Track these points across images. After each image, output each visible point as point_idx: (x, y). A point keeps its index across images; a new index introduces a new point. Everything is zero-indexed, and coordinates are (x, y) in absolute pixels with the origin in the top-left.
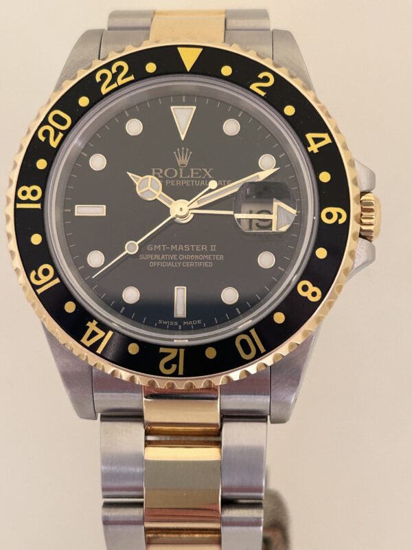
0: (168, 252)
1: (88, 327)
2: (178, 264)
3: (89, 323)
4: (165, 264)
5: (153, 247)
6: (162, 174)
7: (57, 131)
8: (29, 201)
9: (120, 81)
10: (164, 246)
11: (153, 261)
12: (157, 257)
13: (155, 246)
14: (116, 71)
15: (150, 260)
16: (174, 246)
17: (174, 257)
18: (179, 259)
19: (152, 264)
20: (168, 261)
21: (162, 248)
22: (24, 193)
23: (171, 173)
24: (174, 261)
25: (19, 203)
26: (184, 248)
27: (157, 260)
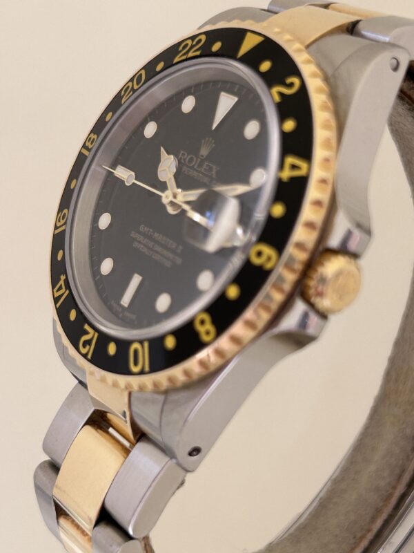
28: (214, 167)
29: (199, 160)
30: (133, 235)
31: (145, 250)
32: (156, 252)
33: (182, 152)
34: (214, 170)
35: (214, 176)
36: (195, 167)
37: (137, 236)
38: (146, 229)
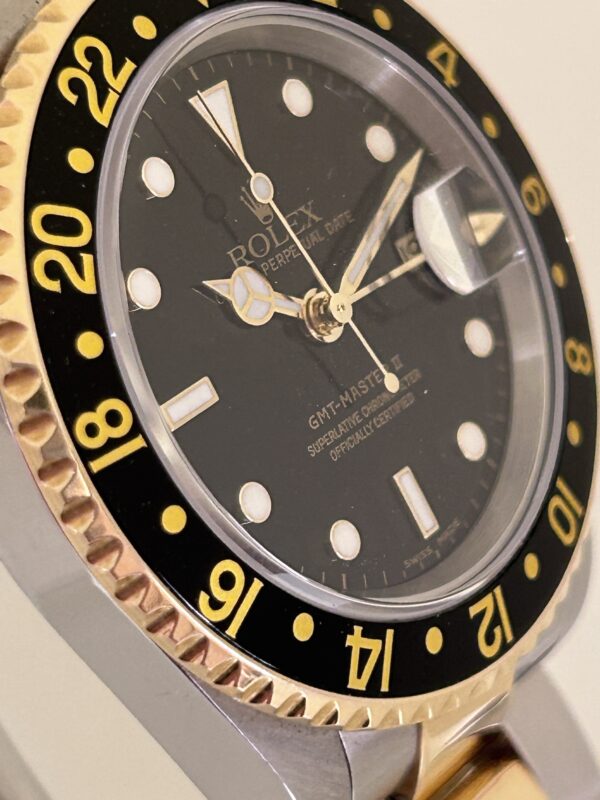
0: (344, 413)
1: (350, 648)
2: (368, 430)
3: (349, 637)
4: (351, 442)
5: (316, 417)
6: (249, 256)
7: (73, 254)
8: (112, 444)
9: (117, 83)
10: (330, 405)
11: (332, 447)
12: (332, 434)
13: (318, 413)
14: (90, 64)
15: (327, 449)
16: (344, 396)
17: (355, 419)
18: (365, 419)
19: (335, 454)
20: (352, 432)
21: (329, 410)
22: (92, 430)
23: (259, 244)
24: (360, 426)
25: (93, 459)
26: (360, 390)
27: (337, 442)
28: (302, 209)
29: (269, 229)
30: (313, 450)
31: (359, 437)
32: (373, 415)
33: (230, 253)
34: (308, 213)
35: (317, 219)
36: (278, 244)
37: (322, 441)
38: (323, 413)
